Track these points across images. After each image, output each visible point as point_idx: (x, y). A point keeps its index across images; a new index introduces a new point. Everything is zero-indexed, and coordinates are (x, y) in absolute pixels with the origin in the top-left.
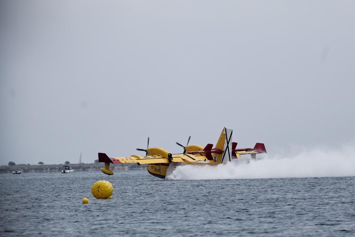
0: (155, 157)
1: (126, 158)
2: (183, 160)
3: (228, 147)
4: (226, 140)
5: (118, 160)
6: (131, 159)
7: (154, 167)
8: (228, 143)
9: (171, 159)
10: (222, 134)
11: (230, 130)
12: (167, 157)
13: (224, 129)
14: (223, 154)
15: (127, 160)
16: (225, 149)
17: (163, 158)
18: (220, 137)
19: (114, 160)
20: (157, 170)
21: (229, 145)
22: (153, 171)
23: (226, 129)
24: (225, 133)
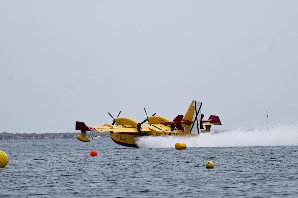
0: (125, 126)
1: (100, 126)
2: (150, 129)
3: (196, 118)
4: (195, 112)
5: (94, 129)
6: (106, 128)
7: (119, 136)
8: (197, 115)
9: (140, 128)
10: (191, 106)
11: (199, 102)
12: (137, 127)
13: (193, 102)
14: (192, 125)
15: (102, 128)
16: (193, 120)
17: (133, 127)
18: (189, 108)
19: (91, 129)
20: (122, 139)
21: (197, 117)
22: (118, 139)
23: (195, 101)
24: (195, 106)
